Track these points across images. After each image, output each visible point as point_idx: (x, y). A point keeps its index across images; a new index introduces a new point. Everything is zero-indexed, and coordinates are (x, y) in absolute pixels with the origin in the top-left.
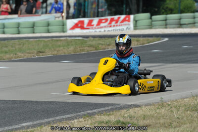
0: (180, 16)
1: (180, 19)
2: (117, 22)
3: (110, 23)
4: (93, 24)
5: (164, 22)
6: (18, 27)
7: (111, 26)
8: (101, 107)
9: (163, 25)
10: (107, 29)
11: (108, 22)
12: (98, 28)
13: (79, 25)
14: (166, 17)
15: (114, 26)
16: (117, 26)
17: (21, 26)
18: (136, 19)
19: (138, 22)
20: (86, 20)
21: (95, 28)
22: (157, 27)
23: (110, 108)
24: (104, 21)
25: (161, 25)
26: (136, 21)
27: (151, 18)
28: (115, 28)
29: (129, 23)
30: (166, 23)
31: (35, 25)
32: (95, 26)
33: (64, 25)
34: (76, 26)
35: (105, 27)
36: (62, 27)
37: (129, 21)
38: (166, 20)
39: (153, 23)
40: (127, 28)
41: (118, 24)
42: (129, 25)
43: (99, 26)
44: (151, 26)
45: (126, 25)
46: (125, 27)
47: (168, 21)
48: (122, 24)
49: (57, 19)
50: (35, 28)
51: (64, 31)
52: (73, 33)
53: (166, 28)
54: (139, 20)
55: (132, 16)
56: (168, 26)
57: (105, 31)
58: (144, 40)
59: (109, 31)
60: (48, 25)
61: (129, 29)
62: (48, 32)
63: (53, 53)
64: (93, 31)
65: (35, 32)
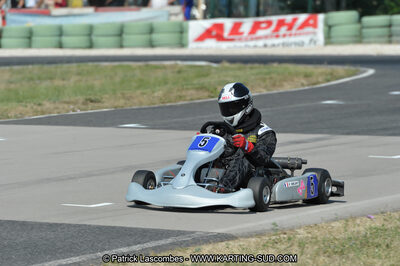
2: (290, 27)
3: (277, 30)
4: (242, 30)
5: (385, 30)
6: (90, 34)
7: (277, 36)
9: (384, 36)
10: (270, 42)
11: (273, 27)
12: (252, 39)
13: (214, 33)
14: (390, 21)
15: (284, 36)
16: (290, 35)
17: (95, 32)
18: (330, 23)
19: (333, 29)
20: (228, 23)
21: (246, 40)
22: (372, 40)
23: (170, 240)
24: (263, 25)
25: (379, 36)
26: (329, 27)
27: (359, 21)
28: (286, 40)
29: (316, 30)
30: (390, 31)
31: (125, 30)
32: (245, 35)
33: (182, 31)
34: (207, 34)
35: (266, 37)
36: (177, 35)
37: (315, 25)
38: (390, 26)
39: (364, 31)
40: (311, 41)
41: (294, 31)
42: (315, 33)
43: (254, 36)
44: (359, 38)
45: (307, 34)
46: (306, 39)
47: (393, 28)
48: (301, 31)
49: (173, 18)
50: (124, 36)
51: (182, 44)
52: (201, 48)
53: (390, 42)
54: (335, 25)
55: (321, 17)
56: (394, 38)
57: (265, 46)
58: (322, 74)
59: (274, 45)
60: (151, 30)
61: (315, 42)
62: (151, 45)
63: (116, 104)
64: (242, 44)
65: (124, 44)
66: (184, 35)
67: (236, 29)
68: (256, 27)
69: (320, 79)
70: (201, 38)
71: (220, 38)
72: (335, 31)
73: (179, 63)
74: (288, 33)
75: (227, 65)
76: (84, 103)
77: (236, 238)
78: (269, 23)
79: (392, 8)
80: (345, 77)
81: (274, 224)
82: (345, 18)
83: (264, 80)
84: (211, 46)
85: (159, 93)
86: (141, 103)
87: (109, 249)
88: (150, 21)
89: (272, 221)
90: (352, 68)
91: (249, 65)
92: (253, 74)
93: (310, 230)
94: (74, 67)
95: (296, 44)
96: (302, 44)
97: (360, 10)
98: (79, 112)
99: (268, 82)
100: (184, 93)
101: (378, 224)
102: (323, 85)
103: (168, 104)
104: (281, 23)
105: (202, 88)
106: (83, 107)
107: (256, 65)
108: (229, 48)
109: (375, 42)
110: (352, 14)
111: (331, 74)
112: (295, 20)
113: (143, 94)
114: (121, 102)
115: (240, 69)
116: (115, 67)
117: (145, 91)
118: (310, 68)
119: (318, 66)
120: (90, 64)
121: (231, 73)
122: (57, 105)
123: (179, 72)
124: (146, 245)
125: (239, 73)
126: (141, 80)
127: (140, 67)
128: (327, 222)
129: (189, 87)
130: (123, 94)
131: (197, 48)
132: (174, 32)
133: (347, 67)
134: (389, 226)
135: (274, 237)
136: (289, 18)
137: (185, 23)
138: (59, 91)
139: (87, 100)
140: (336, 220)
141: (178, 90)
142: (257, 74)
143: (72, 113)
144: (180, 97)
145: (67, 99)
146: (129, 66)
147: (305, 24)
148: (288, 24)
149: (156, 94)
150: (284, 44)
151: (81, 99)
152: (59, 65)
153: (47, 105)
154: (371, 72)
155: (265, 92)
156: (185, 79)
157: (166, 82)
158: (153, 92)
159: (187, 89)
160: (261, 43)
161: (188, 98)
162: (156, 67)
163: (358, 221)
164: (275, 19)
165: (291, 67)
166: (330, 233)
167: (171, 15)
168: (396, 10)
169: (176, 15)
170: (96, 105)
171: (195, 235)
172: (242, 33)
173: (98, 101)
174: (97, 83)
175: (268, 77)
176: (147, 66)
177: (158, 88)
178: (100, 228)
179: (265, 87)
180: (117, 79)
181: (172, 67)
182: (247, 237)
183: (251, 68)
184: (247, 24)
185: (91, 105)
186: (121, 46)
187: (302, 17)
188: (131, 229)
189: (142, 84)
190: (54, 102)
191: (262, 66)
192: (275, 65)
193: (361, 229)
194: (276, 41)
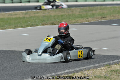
76: (101, 18)
86: (118, 18)
87: (107, 62)
94: (99, 7)
98: (99, 21)
106: (101, 19)
113: (119, 15)
114: (112, 18)
116: (111, 7)
120: (104, 6)
122: (93, 19)
124: (118, 61)
127: (118, 7)
130: (113, 15)
138: (94, 14)
143: (97, 21)
145: (96, 17)
146: (115, 7)
151: (100, 17)
152: (94, 7)
153: (90, 19)
170: (105, 19)
173: (105, 17)
174: (106, 12)
178: (104, 56)
180: (112, 11)
185: (103, 19)
186: (113, 1)
188: (113, 56)
189: (119, 12)
190: (92, 18)
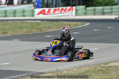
0: (104, 8)
1: (103, 10)
2: (65, 11)
5: (93, 11)
6: (6, 13)
7: (61, 13)
8: (20, 74)
9: (93, 13)
10: (59, 15)
11: (60, 10)
12: (54, 14)
13: (42, 12)
14: (95, 8)
15: (63, 13)
16: (65, 13)
17: (7, 12)
20: (47, 9)
21: (52, 14)
22: (89, 14)
23: (26, 74)
24: (57, 10)
25: (91, 13)
26: (77, 10)
27: (86, 9)
28: (64, 14)
29: (72, 11)
30: (95, 12)
31: (16, 12)
33: (33, 12)
34: (40, 13)
35: (58, 13)
36: (31, 13)
37: (72, 10)
38: (95, 10)
39: (87, 12)
40: (71, 14)
41: (66, 12)
42: (72, 12)
43: (54, 13)
44: (86, 14)
45: (70, 12)
46: (70, 14)
47: (96, 11)
48: (68, 12)
49: (31, 8)
50: (16, 13)
51: (33, 16)
52: (39, 17)
53: (95, 15)
54: (79, 10)
55: (74, 7)
56: (96, 14)
57: (58, 16)
58: (74, 24)
59: (60, 16)
60: (24, 12)
61: (72, 15)
62: (24, 16)
63: (12, 34)
64: (51, 16)
65: (16, 16)
66: (34, 13)
67: (49, 11)
68: (55, 10)
69: (73, 26)
70: (39, 14)
71: (44, 14)
72: (78, 12)
73: (32, 21)
74: (65, 12)
75: (46, 22)
76: (3, 34)
77: (45, 73)
78: (59, 9)
79: (96, 5)
80: (80, 25)
81: (57, 69)
82: (81, 8)
83: (56, 26)
84: (42, 16)
85: (25, 30)
86: (19, 33)
87: (8, 77)
88: (23, 9)
89: (56, 68)
90: (83, 23)
91: (53, 22)
92: (53, 25)
93: (68, 71)
94: (1, 22)
95: (67, 15)
96: (69, 16)
97: (86, 5)
98: (1, 36)
99: (57, 27)
100: (32, 30)
101: (88, 69)
102: (74, 28)
103: (27, 34)
104: (62, 9)
105: (38, 29)
107: (55, 22)
108: (47, 17)
109: (90, 15)
110: (84, 7)
111: (76, 25)
112: (66, 8)
113: (20, 31)
114: (14, 33)
115: (49, 23)
116: (13, 22)
117: (21, 30)
118: (70, 23)
119: (73, 22)
120: (6, 22)
121: (47, 24)
123: (32, 24)
124: (19, 76)
125: (49, 24)
126: (20, 26)
127: (20, 23)
128: (72, 69)
129: (34, 28)
130: (14, 31)
131: (37, 17)
132: (31, 12)
133: (81, 22)
134: (91, 70)
135: (56, 73)
136: (65, 8)
137: (34, 9)
139: (3, 32)
140: (75, 68)
141: (31, 29)
142: (54, 25)
144: (31, 31)
146: (17, 22)
147: (69, 10)
148: (64, 10)
149: (24, 31)
150: (63, 16)
151: (2, 32)
154: (88, 24)
155: (56, 30)
156: (33, 26)
157: (27, 27)
158: (23, 30)
159: (33, 29)
160: (56, 15)
161: (33, 32)
162: (25, 23)
163: (82, 68)
164: (60, 8)
165: (65, 22)
166: (73, 72)
167: (30, 7)
168: (97, 5)
169: (31, 7)
170: (6, 34)
171: (33, 73)
172: (51, 12)
174: (7, 27)
175: (57, 25)
176: (22, 22)
177: (24, 29)
178: (5, 71)
179: (57, 28)
180: (13, 26)
181: (30, 22)
182: (49, 73)
183: (53, 23)
184: (52, 10)
186: (15, 16)
187: (69, 8)
188: (14, 71)
189: (20, 28)
191: (56, 22)
192: (60, 22)
193: (83, 71)
194: (61, 15)
